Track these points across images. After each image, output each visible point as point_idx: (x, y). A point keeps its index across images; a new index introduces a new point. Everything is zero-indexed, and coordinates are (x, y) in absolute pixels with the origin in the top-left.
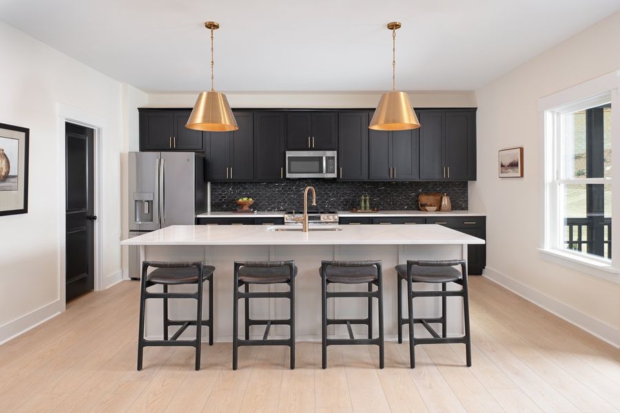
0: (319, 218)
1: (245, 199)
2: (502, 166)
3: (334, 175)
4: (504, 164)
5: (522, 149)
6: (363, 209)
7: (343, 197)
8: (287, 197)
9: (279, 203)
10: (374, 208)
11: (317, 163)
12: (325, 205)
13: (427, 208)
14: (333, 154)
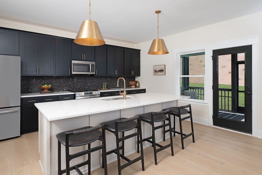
0: (92, 93)
1: (46, 85)
2: (155, 71)
3: (94, 73)
4: (156, 70)
5: (165, 65)
6: (104, 88)
7: (93, 83)
8: (67, 84)
9: (63, 87)
10: (108, 88)
11: (87, 67)
12: (86, 87)
13: (132, 86)
14: (94, 63)
